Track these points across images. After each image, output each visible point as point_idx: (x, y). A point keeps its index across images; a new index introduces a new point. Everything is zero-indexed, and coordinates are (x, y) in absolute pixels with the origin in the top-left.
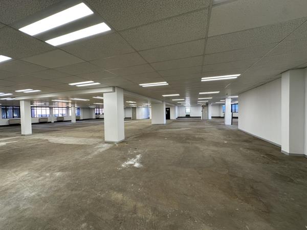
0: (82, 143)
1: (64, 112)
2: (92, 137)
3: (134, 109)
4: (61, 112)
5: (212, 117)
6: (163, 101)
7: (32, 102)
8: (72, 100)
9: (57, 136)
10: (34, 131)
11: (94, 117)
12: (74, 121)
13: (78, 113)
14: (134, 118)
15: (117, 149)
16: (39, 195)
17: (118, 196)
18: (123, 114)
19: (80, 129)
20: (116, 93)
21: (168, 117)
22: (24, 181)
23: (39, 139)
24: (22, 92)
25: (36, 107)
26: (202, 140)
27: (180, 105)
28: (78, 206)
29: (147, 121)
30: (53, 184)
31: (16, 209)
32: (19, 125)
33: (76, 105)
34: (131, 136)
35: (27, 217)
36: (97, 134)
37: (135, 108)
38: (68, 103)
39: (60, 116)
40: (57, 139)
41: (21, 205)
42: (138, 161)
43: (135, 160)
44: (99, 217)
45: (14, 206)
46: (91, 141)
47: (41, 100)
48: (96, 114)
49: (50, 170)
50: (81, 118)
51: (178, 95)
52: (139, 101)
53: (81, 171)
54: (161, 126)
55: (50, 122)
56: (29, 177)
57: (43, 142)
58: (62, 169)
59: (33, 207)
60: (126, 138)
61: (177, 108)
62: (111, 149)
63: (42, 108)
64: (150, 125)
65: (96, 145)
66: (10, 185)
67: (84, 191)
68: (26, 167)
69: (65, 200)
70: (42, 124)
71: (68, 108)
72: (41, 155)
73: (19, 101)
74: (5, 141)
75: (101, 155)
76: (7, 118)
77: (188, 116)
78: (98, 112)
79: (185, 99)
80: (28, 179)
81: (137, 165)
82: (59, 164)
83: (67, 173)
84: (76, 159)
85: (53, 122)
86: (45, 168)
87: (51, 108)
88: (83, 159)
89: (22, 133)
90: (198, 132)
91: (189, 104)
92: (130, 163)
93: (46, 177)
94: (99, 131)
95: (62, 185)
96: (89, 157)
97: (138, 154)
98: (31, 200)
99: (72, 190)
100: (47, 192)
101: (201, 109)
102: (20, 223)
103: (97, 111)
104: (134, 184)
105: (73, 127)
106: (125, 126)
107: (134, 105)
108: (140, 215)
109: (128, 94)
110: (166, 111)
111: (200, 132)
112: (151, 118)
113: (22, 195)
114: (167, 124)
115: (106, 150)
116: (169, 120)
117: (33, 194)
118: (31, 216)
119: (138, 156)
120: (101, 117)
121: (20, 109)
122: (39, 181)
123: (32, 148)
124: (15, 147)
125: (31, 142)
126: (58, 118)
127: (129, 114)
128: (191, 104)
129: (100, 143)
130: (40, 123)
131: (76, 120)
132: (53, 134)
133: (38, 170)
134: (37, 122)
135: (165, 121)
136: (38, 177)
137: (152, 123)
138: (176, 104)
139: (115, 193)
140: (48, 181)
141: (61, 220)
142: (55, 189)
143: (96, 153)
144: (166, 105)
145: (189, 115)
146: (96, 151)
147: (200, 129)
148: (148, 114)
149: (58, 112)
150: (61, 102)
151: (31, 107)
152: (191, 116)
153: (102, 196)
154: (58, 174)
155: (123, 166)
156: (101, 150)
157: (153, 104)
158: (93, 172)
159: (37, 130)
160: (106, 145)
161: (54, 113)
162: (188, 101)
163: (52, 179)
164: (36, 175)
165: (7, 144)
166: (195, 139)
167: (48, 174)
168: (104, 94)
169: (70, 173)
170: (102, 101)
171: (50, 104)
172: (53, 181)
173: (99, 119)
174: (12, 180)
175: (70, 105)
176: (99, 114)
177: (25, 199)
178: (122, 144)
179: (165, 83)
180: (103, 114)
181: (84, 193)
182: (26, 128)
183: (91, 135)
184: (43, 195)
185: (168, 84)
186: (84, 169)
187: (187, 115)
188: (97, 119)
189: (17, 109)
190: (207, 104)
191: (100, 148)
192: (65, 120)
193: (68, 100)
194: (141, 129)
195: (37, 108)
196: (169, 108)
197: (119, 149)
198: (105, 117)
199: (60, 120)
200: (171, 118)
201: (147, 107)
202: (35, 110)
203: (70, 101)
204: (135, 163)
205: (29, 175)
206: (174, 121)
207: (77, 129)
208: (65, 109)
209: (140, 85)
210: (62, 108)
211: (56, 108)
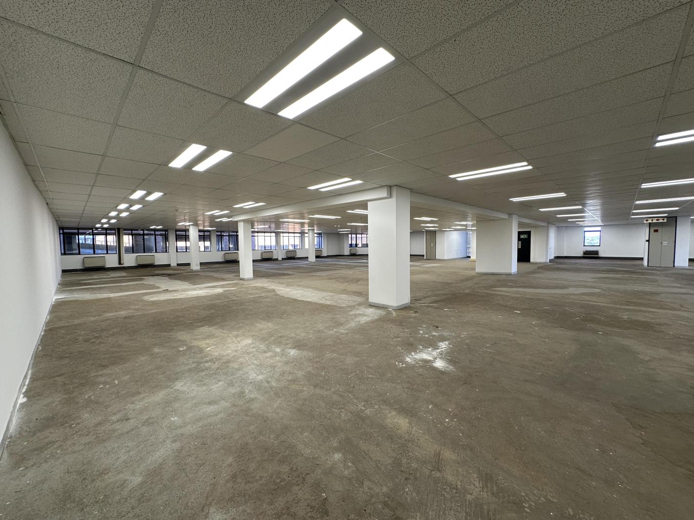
0: (328, 303)
1: (297, 242)
2: (344, 291)
3: (432, 235)
4: (292, 242)
5: (690, 260)
6: (510, 215)
7: (251, 223)
8: (310, 219)
9: (288, 285)
10: (257, 274)
11: (347, 252)
12: (312, 258)
13: (320, 244)
14: (430, 256)
15: (393, 321)
16: (268, 382)
17: (402, 423)
18: (407, 245)
19: (324, 274)
20: (393, 200)
21: (524, 255)
22: (248, 354)
23: (263, 288)
24: (241, 208)
25: (258, 232)
26: (645, 329)
27: (564, 225)
28: (326, 417)
29: (465, 263)
30: (287, 368)
31: (241, 394)
32: (236, 262)
33: (315, 228)
34: (425, 298)
35: (254, 412)
36: (354, 287)
37: (435, 232)
38: (302, 224)
39: (291, 248)
40: (288, 290)
41: (247, 391)
42: (442, 356)
43: (434, 353)
44: (364, 452)
45: (238, 389)
46: (344, 300)
47: (264, 221)
48: (351, 245)
49: (280, 342)
50: (325, 254)
51: (562, 195)
52: (445, 218)
53: (329, 355)
54: (504, 280)
55: (277, 260)
56: (253, 348)
57: (268, 294)
58: (299, 345)
59: (262, 398)
60: (414, 300)
61: (552, 233)
62: (381, 320)
63: (266, 234)
64: (472, 273)
65: (352, 307)
66: (231, 356)
67: (334, 393)
68: (249, 331)
69: (305, 400)
71: (302, 233)
72: (268, 316)
73: (236, 222)
74: (222, 286)
75: (362, 330)
76: (222, 250)
77: (591, 255)
78: (354, 242)
79: (584, 205)
80: (253, 352)
81: (439, 364)
82: (293, 335)
83: (305, 353)
84: (319, 331)
85: (280, 259)
86: (273, 338)
87: (277, 234)
88: (331, 332)
89: (241, 277)
90: (628, 303)
91: (599, 219)
92: (425, 356)
93: (276, 354)
94: (357, 281)
95: (300, 374)
96: (342, 330)
97: (443, 339)
98: (258, 386)
99: (315, 387)
100: (278, 380)
101: (644, 233)
102: (248, 419)
103: (352, 239)
104: (435, 405)
105: (311, 270)
106: (412, 273)
107: (431, 227)
109: (421, 201)
110: (519, 239)
111: (635, 304)
112: (473, 257)
113: (246, 375)
114: (519, 274)
115: (373, 322)
116: (524, 265)
117: (260, 377)
118: (260, 412)
119: (444, 345)
120: (360, 251)
121: (237, 236)
122: (267, 357)
123: (254, 301)
124: (234, 298)
125: (252, 291)
126: (288, 251)
127: (421, 248)
128: (602, 221)
129: (360, 304)
130: (264, 260)
131: (317, 257)
132: (282, 281)
133: (263, 339)
134: (259, 258)
135: (514, 267)
136: (265, 352)
137: (477, 270)
138: (550, 220)
139: (394, 413)
140: (279, 362)
141: (302, 433)
142: (290, 378)
143: (353, 324)
144: (520, 225)
145: (596, 252)
146: (352, 319)
147: (636, 294)
148: (467, 248)
149: (289, 241)
150: (292, 224)
151: (253, 232)
152: (601, 255)
153: (368, 412)
154: (293, 352)
155: (408, 359)
156: (363, 320)
157: (481, 221)
158: (350, 360)
159: (260, 272)
160: (371, 311)
161: (282, 244)
162: (593, 212)
163: (284, 359)
164: (263, 347)
165: (224, 291)
166: (616, 322)
167: (278, 350)
168: (369, 203)
169: (310, 354)
170: (364, 218)
171: (276, 226)
172: (287, 363)
173: (358, 256)
174: (234, 349)
175: (306, 228)
176: (356, 245)
177: (251, 383)
178: (404, 313)
179: (521, 167)
180: (367, 245)
181: (336, 398)
182: (246, 269)
183: (342, 286)
184: (274, 384)
185: (530, 167)
186: (333, 351)
187: (586, 253)
188: (353, 255)
189: (235, 238)
190: (672, 220)
191: (360, 314)
192: (298, 256)
193: (303, 218)
194: (448, 284)
195: (259, 234)
196: (529, 233)
197: (400, 322)
198: (370, 251)
199: (291, 257)
200: (532, 260)
201: (465, 230)
202: (256, 238)
203: (306, 221)
204: (435, 358)
205: (254, 345)
206: (543, 267)
207: (318, 274)
208: (298, 235)
209: (452, 176)
210: (294, 233)
211: (285, 235)
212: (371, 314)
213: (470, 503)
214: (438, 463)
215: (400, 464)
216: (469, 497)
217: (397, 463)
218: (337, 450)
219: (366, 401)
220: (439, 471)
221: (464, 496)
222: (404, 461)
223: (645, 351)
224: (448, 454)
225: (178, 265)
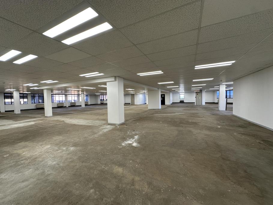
0: (90, 125)
1: (76, 99)
2: (98, 119)
3: (133, 95)
4: (73, 98)
5: (206, 103)
6: (158, 88)
7: (52, 90)
8: (82, 88)
9: (71, 118)
10: (54, 114)
11: (99, 103)
12: (83, 106)
13: (87, 99)
14: (133, 104)
15: (118, 130)
16: (58, 164)
17: (119, 170)
18: (123, 100)
19: (89, 112)
20: (117, 82)
21: (163, 102)
22: (48, 152)
23: (58, 120)
24: (45, 83)
25: (55, 94)
26: (195, 124)
27: (175, 92)
28: (87, 175)
29: (145, 106)
30: (69, 156)
31: (43, 173)
32: (43, 109)
33: (85, 93)
34: (130, 119)
35: (50, 180)
36: (102, 117)
37: (134, 94)
38: (78, 91)
39: (73, 101)
40: (71, 120)
41: (46, 171)
42: (136, 141)
43: (133, 140)
44: (104, 186)
45: (42, 171)
46: (97, 123)
47: (59, 89)
48: (101, 100)
49: (66, 145)
50: (89, 104)
51: (173, 82)
52: (137, 89)
53: (89, 147)
54: (156, 111)
55: (66, 107)
56: (51, 149)
57: (60, 123)
58: (75, 145)
59: (54, 173)
60: (126, 121)
61: (171, 94)
62: (113, 130)
63: (60, 95)
64: (147, 109)
65: (101, 126)
66: (38, 155)
67: (91, 163)
68: (49, 142)
69: (77, 169)
70: (59, 108)
71: (78, 95)
72: (60, 133)
73: (43, 90)
74: (34, 121)
75: (105, 135)
76: (34, 103)
77: (182, 102)
78: (102, 99)
79: (179, 86)
80: (51, 151)
81: (135, 144)
82: (73, 141)
83: (78, 148)
84: (85, 138)
85: (67, 106)
86: (62, 143)
87: (66, 95)
88: (91, 137)
89: (46, 115)
90: (191, 117)
91: (183, 90)
92: (129, 142)
93: (63, 151)
94: (103, 114)
95: (75, 158)
96: (96, 136)
97: (136, 135)
98: (53, 168)
99: (82, 162)
100: (64, 163)
101: (195, 95)
102: (46, 184)
103: (101, 97)
104: (133, 160)
105: (83, 111)
106: (125, 110)
107: (132, 92)
108: (137, 187)
109: (128, 83)
110: (161, 97)
111: (193, 117)
112: (147, 104)
113: (46, 163)
114: (162, 109)
115: (109, 131)
116: (163, 106)
117: (54, 163)
118: (53, 180)
119: (136, 137)
120: (105, 102)
121: (43, 96)
122: (58, 153)
123: (53, 127)
124: (41, 126)
125: (51, 122)
126: (72, 103)
127: (129, 100)
128: (185, 91)
129: (104, 124)
130: (58, 107)
131: (85, 105)
132: (68, 116)
133: (57, 144)
134: (56, 106)
135: (160, 106)
136: (57, 150)
137: (149, 108)
138: (170, 91)
139: (117, 167)
140: (64, 154)
141: (75, 185)
142: (70, 160)
143: (101, 133)
144: (162, 92)
145: (183, 101)
146: (101, 131)
147: (193, 114)
148: (145, 100)
149: (72, 98)
150: (74, 91)
151: (52, 94)
152: (185, 102)
153: (106, 169)
154: (72, 149)
155: (123, 144)
156: (105, 130)
157: (149, 91)
158: (99, 148)
159: (56, 113)
160: (109, 126)
161: (68, 100)
162: (182, 88)
163: (68, 152)
164: (56, 148)
165: (35, 123)
166: (188, 123)
167: (64, 148)
168: (107, 83)
169: (81, 148)
170: (105, 89)
171: (65, 92)
172: (69, 154)
173: (103, 104)
174: (39, 152)
175: (80, 93)
176: (103, 100)
177: (49, 166)
178: (122, 126)
179: (160, 72)
180: (107, 100)
181: (92, 165)
182: (48, 111)
183: (97, 117)
184: (61, 165)
185: (163, 73)
186: (92, 145)
187: (181, 101)
188: (102, 104)
189: (42, 97)
190: (201, 91)
191: (104, 128)
192: (76, 105)
193: (79, 88)
194: (138, 114)
195: (56, 95)
196: (164, 95)
197: (120, 130)
198: (108, 102)
199: (73, 105)
200: (165, 104)
201: (144, 94)
202: (54, 97)
203: (80, 90)
204: (133, 142)
205: (51, 148)
206: (169, 106)
207: (86, 112)
208: (76, 96)
209: (138, 74)
210: (74, 95)
211: (69, 95)
212: (109, 128)
213: (144, 195)
214: (133, 183)
215: (119, 187)
216: (144, 193)
217: (118, 187)
218: (92, 188)
219: (105, 164)
220: (133, 185)
221: (142, 192)
222: (120, 185)
223: (195, 131)
224: (137, 178)
225: (6, 111)
